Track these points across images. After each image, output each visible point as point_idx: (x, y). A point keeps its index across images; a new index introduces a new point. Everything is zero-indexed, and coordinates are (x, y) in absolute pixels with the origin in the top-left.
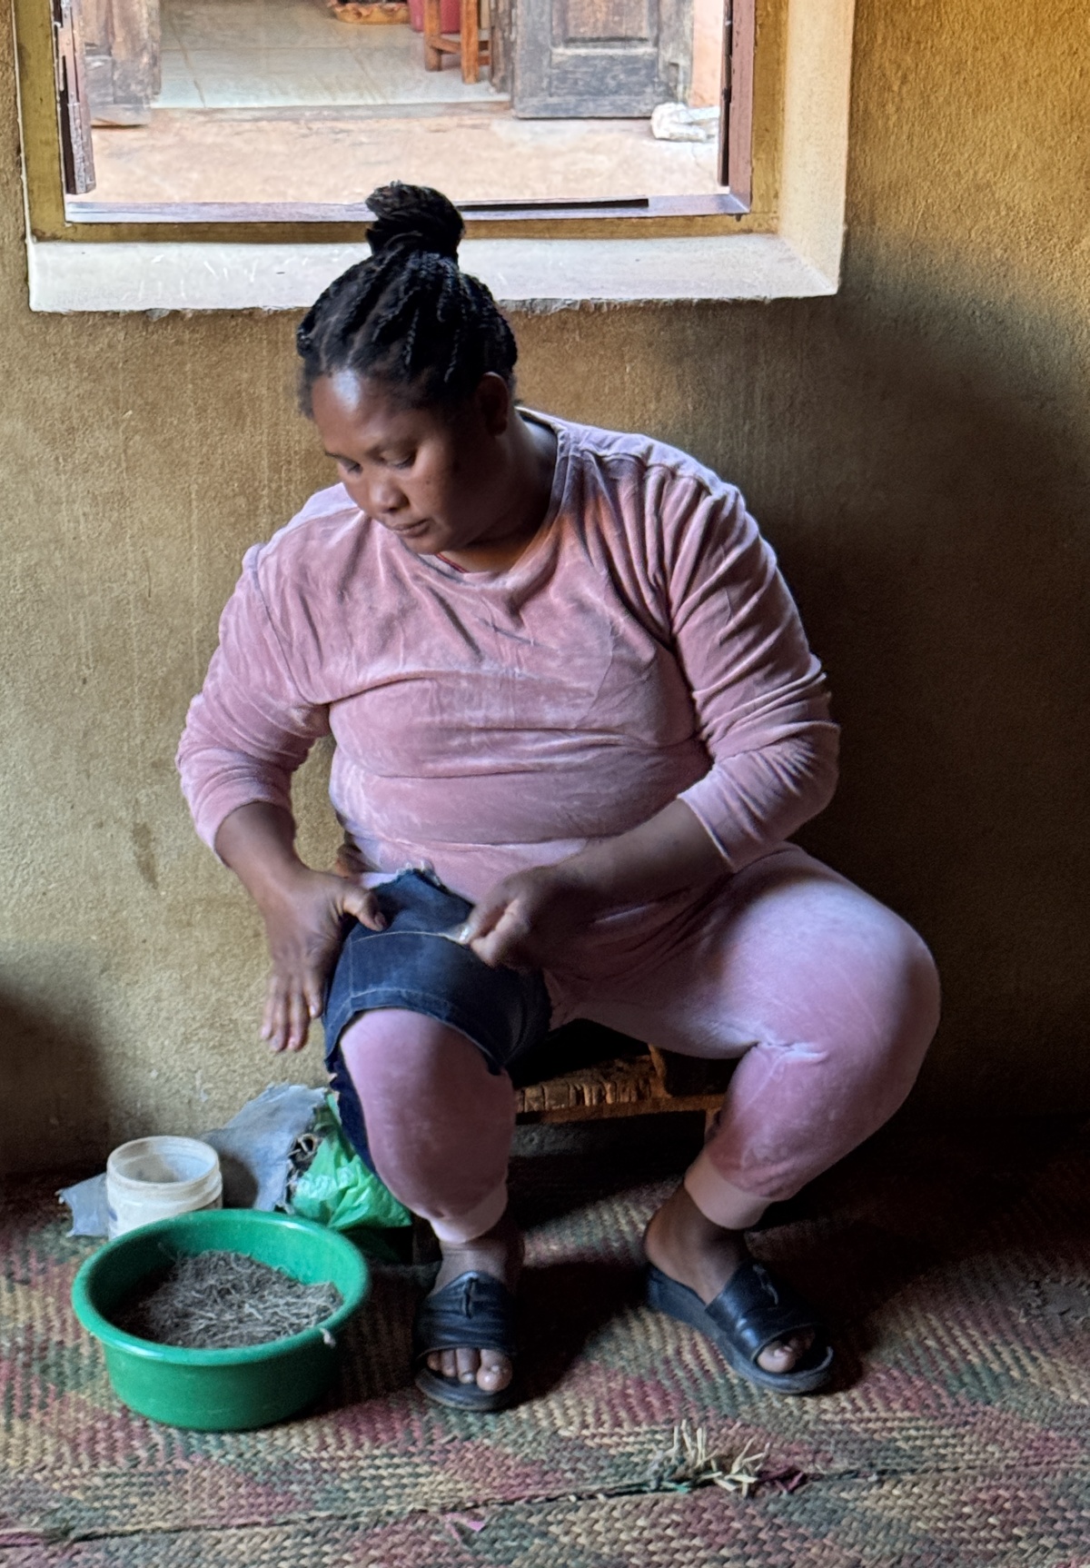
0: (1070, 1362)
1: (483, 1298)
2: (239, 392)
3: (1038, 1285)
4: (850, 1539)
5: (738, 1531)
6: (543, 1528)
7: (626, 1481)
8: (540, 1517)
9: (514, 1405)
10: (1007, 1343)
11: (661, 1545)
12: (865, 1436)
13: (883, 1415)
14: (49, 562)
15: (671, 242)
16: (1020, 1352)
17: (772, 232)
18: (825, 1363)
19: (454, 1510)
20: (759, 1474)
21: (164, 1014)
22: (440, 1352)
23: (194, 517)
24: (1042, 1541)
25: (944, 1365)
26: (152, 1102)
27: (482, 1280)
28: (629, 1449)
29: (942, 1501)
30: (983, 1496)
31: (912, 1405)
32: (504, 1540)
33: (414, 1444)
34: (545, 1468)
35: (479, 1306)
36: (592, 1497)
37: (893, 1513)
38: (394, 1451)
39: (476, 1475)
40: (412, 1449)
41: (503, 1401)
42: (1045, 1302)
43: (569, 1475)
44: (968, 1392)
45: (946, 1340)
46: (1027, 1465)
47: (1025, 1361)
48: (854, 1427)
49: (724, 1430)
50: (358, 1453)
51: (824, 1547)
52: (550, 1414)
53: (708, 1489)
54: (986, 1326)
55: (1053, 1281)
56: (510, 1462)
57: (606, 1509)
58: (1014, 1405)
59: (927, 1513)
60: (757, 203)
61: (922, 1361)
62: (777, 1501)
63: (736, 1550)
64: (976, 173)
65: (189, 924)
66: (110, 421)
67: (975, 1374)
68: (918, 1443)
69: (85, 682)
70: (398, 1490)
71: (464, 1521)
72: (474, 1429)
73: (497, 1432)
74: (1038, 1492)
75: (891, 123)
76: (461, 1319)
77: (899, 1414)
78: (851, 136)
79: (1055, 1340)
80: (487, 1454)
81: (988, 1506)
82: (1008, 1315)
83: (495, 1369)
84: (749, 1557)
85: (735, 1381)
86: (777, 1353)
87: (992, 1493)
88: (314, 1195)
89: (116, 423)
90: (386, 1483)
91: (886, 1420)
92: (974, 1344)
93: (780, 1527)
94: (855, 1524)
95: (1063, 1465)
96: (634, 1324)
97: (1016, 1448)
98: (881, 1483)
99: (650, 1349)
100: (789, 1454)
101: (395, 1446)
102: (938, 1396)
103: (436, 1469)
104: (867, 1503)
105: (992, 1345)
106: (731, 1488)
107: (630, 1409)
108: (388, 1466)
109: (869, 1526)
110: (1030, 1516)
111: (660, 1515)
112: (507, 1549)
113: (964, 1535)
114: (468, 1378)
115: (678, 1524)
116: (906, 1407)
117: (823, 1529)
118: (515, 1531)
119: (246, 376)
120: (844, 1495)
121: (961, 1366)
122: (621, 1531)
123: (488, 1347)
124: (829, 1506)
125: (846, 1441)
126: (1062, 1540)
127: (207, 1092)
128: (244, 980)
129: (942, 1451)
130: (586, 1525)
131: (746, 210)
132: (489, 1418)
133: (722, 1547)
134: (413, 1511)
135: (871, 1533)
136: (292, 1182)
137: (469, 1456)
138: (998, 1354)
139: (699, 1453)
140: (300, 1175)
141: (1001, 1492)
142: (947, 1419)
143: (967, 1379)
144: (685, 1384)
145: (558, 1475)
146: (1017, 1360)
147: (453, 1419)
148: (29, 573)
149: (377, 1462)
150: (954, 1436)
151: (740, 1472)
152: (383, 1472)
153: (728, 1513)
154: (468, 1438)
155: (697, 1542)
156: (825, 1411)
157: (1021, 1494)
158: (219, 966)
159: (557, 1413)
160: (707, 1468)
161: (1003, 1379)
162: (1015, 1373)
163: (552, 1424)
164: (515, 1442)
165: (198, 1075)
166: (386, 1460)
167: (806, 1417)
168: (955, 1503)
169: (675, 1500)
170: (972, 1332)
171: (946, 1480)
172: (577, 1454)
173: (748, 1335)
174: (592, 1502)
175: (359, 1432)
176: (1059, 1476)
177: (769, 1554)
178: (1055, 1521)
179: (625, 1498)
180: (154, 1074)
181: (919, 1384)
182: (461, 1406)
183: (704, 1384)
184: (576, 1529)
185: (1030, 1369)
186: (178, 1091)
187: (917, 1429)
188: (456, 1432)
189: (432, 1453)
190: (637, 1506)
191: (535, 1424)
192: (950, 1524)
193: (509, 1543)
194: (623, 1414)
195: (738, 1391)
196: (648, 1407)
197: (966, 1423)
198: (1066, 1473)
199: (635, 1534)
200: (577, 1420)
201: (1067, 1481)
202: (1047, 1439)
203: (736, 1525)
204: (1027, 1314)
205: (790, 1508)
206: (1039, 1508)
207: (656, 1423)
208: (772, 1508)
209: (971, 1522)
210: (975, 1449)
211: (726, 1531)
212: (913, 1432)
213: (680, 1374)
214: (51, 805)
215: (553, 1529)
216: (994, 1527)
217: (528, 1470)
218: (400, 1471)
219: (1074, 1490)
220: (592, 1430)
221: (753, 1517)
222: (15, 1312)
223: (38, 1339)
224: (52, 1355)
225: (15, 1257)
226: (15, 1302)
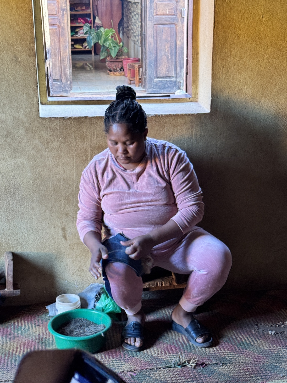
0: (264, 341)
1: (136, 327)
2: (84, 134)
3: (257, 325)
4: (216, 377)
5: (192, 376)
6: (149, 375)
7: (167, 365)
8: (149, 373)
9: (143, 350)
10: (250, 337)
11: (175, 378)
12: (219, 356)
13: (223, 352)
14: (44, 171)
15: (175, 104)
16: (253, 339)
17: (196, 101)
18: (211, 341)
19: (130, 371)
20: (196, 364)
22: (127, 339)
23: (74, 161)
24: (258, 378)
25: (236, 341)
27: (136, 323)
28: (168, 359)
29: (236, 369)
30: (245, 368)
31: (230, 350)
32: (141, 377)
33: (121, 358)
34: (150, 363)
35: (136, 329)
36: (160, 369)
37: (225, 372)
38: (117, 359)
39: (135, 364)
40: (121, 359)
41: (141, 349)
42: (259, 329)
43: (155, 364)
44: (242, 347)
45: (237, 336)
46: (255, 362)
47: (254, 341)
48: (217, 354)
49: (189, 355)
50: (109, 360)
51: (210, 379)
52: (151, 352)
53: (185, 367)
54: (246, 333)
55: (261, 324)
56: (142, 362)
57: (163, 371)
58: (252, 350)
59: (233, 372)
60: (193, 96)
61: (232, 341)
62: (200, 369)
63: (191, 379)
64: (239, 87)
65: (74, 249)
66: (56, 140)
67: (243, 343)
68: (231, 357)
69: (51, 196)
70: (118, 368)
71: (132, 374)
72: (134, 355)
73: (139, 355)
74: (257, 368)
75: (221, 76)
76: (132, 331)
77: (227, 352)
78: (212, 79)
79: (261, 336)
80: (137, 360)
81: (246, 370)
82: (251, 331)
83: (139, 342)
84: (194, 381)
85: (191, 345)
86: (200, 339)
87: (247, 368)
88: (100, 306)
89: (58, 141)
90: (115, 366)
91: (224, 353)
92: (243, 337)
93: (201, 375)
94: (217, 374)
95: (262, 362)
96: (169, 333)
97: (252, 359)
98: (223, 365)
99: (173, 339)
100: (203, 360)
101: (117, 358)
102: (235, 348)
103: (126, 363)
104: (220, 370)
105: (247, 338)
106: (190, 367)
107: (168, 351)
108: (116, 363)
109: (220, 374)
110: (255, 372)
111: (175, 372)
112: (141, 379)
113: (241, 376)
114: (133, 344)
115: (178, 374)
116: (228, 350)
117: (210, 375)
118: (143, 376)
119: (85, 131)
120: (215, 368)
121: (240, 342)
122: (166, 376)
123: (138, 337)
124: (211, 370)
125: (215, 357)
126: (262, 377)
127: (78, 285)
128: (85, 261)
129: (236, 359)
130: (158, 374)
131: (191, 97)
132: (138, 353)
133: (188, 379)
134: (121, 372)
135: (221, 376)
136: (96, 303)
137: (133, 360)
138: (248, 339)
139: (183, 360)
140: (97, 302)
141: (249, 367)
142: (237, 353)
143: (242, 344)
144: (180, 346)
145: (152, 364)
146: (253, 340)
147: (130, 353)
148: (40, 173)
149: (113, 362)
150: (239, 356)
151: (192, 363)
152: (114, 364)
153: (189, 372)
154: (133, 357)
155: (183, 378)
156: (211, 351)
157: (253, 368)
158: (80, 257)
159: (152, 352)
160: (185, 362)
161: (249, 344)
162: (252, 343)
163: (151, 354)
164: (143, 358)
165: (76, 282)
166: (115, 361)
167: (207, 352)
168: (239, 370)
169: (178, 369)
170: (242, 335)
171: (237, 365)
172: (157, 360)
173: (194, 335)
174: (160, 370)
175: (110, 356)
176: (262, 364)
177: (198, 380)
178: (261, 373)
179: (167, 369)
180: (66, 281)
181: (231, 345)
182: (132, 350)
183: (184, 345)
184: (156, 375)
185: (255, 342)
186: (71, 285)
187: (231, 355)
188: (130, 355)
189: (125, 360)
190: (170, 370)
191: (148, 354)
192: (238, 374)
193: (142, 378)
194: (167, 352)
195: (192, 347)
196: (172, 350)
197: (241, 353)
198: (263, 364)
199: (169, 376)
200: (157, 353)
201: (263, 365)
202: (259, 357)
203: (191, 374)
204: (255, 331)
205: (203, 371)
206: (257, 371)
207: (174, 353)
208: (199, 371)
209: (242, 374)
210: (243, 359)
211: (189, 376)
212: (230, 355)
213: (179, 343)
214: (44, 223)
215: (151, 375)
216: (247, 375)
217: (146, 363)
218: (118, 364)
219: (265, 367)
220: (160, 355)
221: (195, 373)
222: (36, 331)
223: (41, 337)
224: (44, 340)
225: (36, 320)
226: (36, 329)
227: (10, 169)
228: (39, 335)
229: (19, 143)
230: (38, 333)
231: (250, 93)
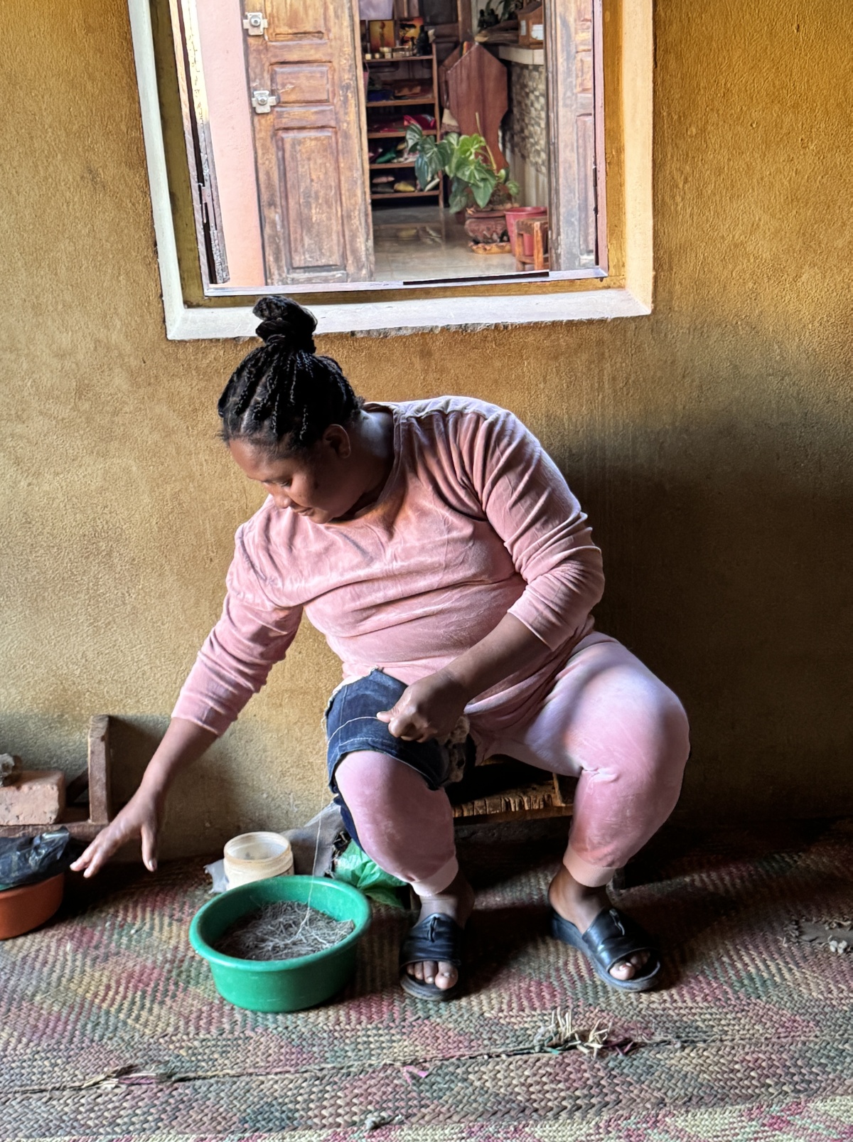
0: (814, 972)
1: (442, 929)
3: (797, 923)
4: (659, 1085)
5: (588, 1079)
6: (465, 1076)
7: (521, 1046)
8: (464, 1069)
9: (458, 997)
10: (773, 959)
11: (538, 1087)
12: (676, 1018)
13: (690, 1004)
14: (186, 489)
15: (560, 295)
16: (782, 965)
17: (621, 287)
18: (654, 973)
19: (411, 1064)
20: (606, 1042)
21: (269, 759)
22: (414, 965)
24: (785, 1088)
25: (731, 973)
26: (265, 812)
27: (443, 918)
28: (526, 1025)
29: (722, 1061)
30: (748, 1058)
31: (709, 998)
32: (439, 1083)
33: (394, 1021)
34: (472, 1037)
35: (439, 935)
36: (498, 1056)
37: (689, 1068)
38: (380, 1026)
39: (428, 1041)
40: (392, 1024)
41: (450, 995)
42: (802, 933)
43: (486, 1042)
44: (746, 990)
45: (735, 957)
46: (779, 1038)
47: (785, 971)
48: (671, 1012)
49: (587, 1015)
50: (358, 1027)
51: (641, 1091)
52: (481, 1003)
53: (572, 1051)
54: (761, 948)
55: (807, 920)
56: (451, 1033)
57: (506, 1064)
58: (775, 999)
59: (710, 1068)
60: (612, 271)
61: (719, 971)
62: (615, 1060)
63: (585, 1092)
64: (733, 237)
65: (281, 705)
67: (752, 979)
68: (711, 1023)
69: (211, 560)
70: (379, 1051)
71: (415, 1070)
72: (432, 1012)
73: (445, 1014)
74: (784, 1056)
75: (679, 208)
76: (429, 943)
77: (700, 1005)
78: (654, 216)
79: (805, 958)
80: (438, 1028)
81: (751, 1065)
82: (776, 941)
83: (447, 974)
84: (593, 1096)
85: (598, 983)
86: (621, 968)
87: (755, 1056)
88: (348, 867)
90: (372, 1046)
91: (692, 1008)
92: (753, 960)
93: (615, 1077)
94: (663, 1077)
95: (803, 1038)
96: (541, 946)
97: (773, 1027)
98: (683, 1048)
99: (548, 962)
100: (626, 1031)
101: (382, 1022)
102: (727, 993)
103: (404, 1037)
104: (673, 1061)
105: (764, 961)
106: (586, 1051)
107: (530, 1000)
108: (375, 1035)
109: (672, 1076)
110: (778, 1071)
111: (540, 1068)
112: (440, 1090)
113: (734, 1083)
114: (430, 980)
115: (550, 1074)
116: (705, 1000)
117: (642, 1078)
118: (447, 1078)
120: (658, 1056)
121: (743, 974)
122: (514, 1078)
123: (443, 960)
124: (648, 1063)
125: (662, 1020)
126: (798, 1087)
127: (297, 806)
128: (315, 739)
129: (726, 1028)
130: (492, 1074)
131: (606, 275)
132: (442, 1005)
133: (577, 1089)
134: (385, 1064)
135: (673, 1081)
136: (336, 860)
137: (426, 1029)
138: (767, 967)
139: (567, 1030)
140: (340, 855)
141: (761, 1055)
142: (731, 1008)
143: (746, 982)
144: (567, 985)
145: (480, 1042)
146: (779, 970)
147: (420, 1006)
148: (175, 496)
149: (369, 1033)
150: (734, 1019)
151: (593, 1041)
152: (371, 1039)
153: (583, 1067)
154: (428, 1018)
155: (561, 1086)
156: (653, 1002)
157: (773, 1057)
158: (300, 730)
159: (485, 1002)
160: (573, 1038)
161: (769, 982)
162: (777, 979)
163: (481, 1009)
164: (456, 1021)
165: (291, 796)
166: (374, 1032)
167: (641, 1006)
168: (730, 1062)
169: (550, 1059)
170: (752, 952)
171: (726, 1046)
172: (493, 1028)
173: (605, 956)
174: (498, 1059)
175: (361, 1013)
176: (800, 1045)
177: (606, 1095)
178: (794, 1075)
179: (518, 1057)
180: (265, 796)
181: (715, 985)
182: (425, 998)
183: (579, 984)
184: (485, 1077)
185: (787, 976)
186: (279, 806)
187: (711, 1014)
188: (420, 1014)
189: (404, 1027)
190: (526, 1062)
191: (470, 1010)
192: (725, 1076)
193: (442, 1086)
194: (525, 1003)
195: (600, 988)
196: (541, 998)
197: (743, 1010)
198: (804, 1043)
199: (522, 1080)
200: (496, 1007)
201: (805, 1048)
202: (794, 1021)
203: (586, 1075)
204: (788, 941)
205: (623, 1064)
206: (785, 1066)
207: (546, 1009)
208: (611, 1065)
209: (739, 1075)
210: (747, 1027)
211: (580, 1079)
212: (708, 1016)
213: (564, 977)
214: (196, 634)
215: (471, 1077)
216: (754, 1078)
217: (461, 1038)
218: (382, 1039)
219: (808, 1055)
220: (505, 1013)
221: (599, 1070)
222: (170, 938)
223: (179, 956)
224: (186, 964)
225: (176, 906)
226: (171, 932)
227: (93, 488)
228: (176, 948)
229: (116, 413)
230: (173, 942)
231: (766, 255)
